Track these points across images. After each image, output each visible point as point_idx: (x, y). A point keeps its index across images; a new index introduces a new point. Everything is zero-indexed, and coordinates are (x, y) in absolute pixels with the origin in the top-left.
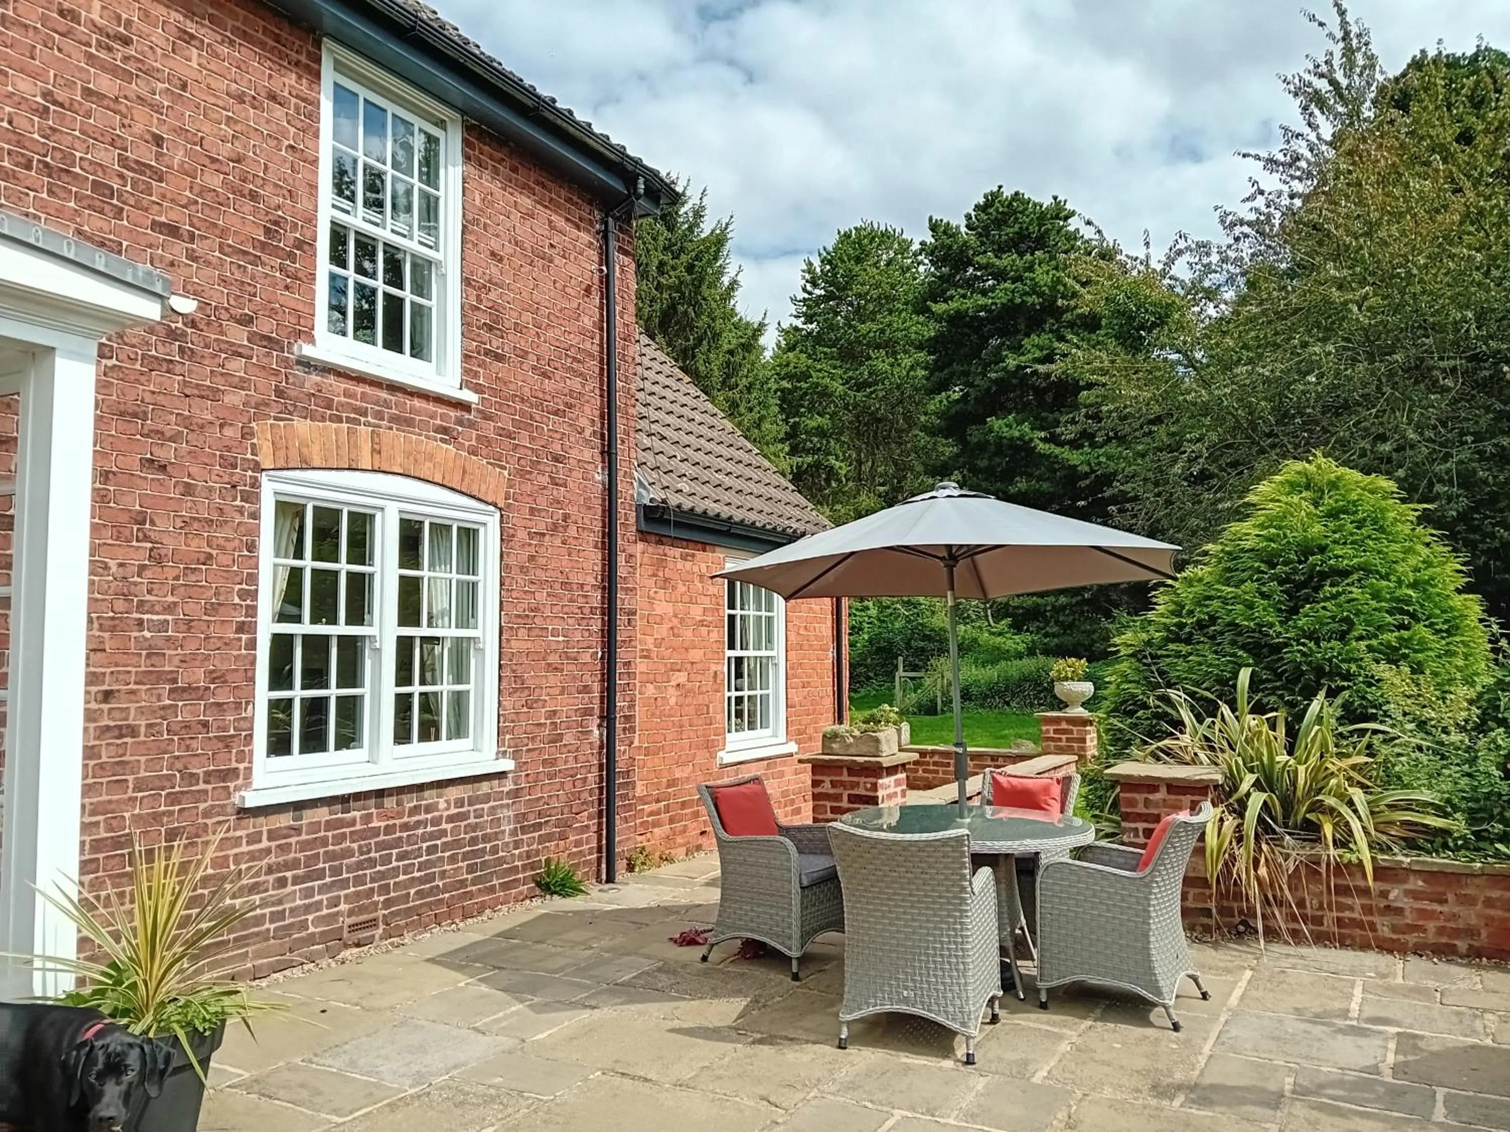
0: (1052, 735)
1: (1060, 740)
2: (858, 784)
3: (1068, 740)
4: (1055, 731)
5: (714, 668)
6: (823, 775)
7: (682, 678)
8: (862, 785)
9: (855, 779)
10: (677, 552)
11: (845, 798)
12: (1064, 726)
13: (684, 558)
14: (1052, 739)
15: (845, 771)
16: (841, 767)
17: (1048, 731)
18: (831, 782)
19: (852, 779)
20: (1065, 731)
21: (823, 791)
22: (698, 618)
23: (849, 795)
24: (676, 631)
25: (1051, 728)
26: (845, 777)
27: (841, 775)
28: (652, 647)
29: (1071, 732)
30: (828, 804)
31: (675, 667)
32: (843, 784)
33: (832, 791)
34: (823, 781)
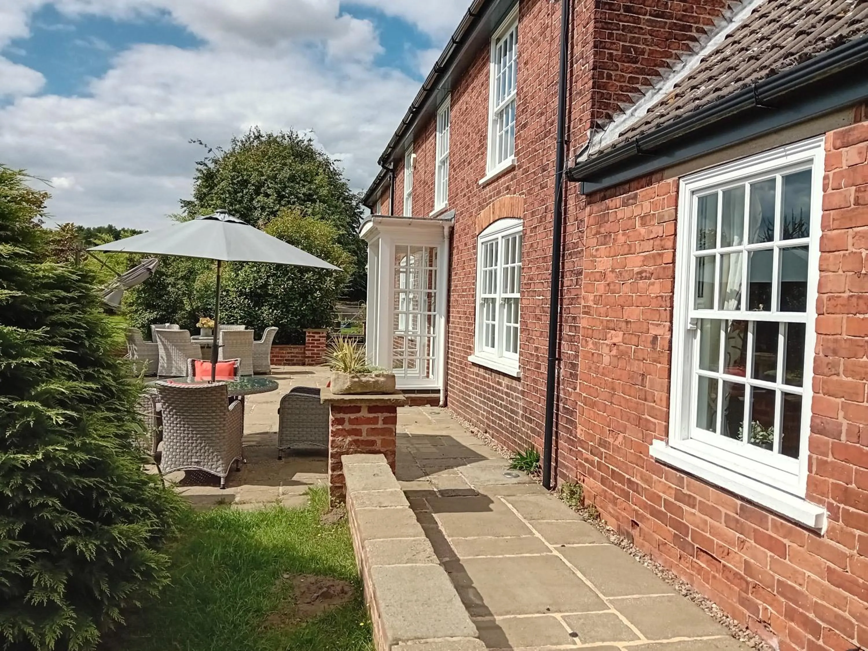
5: (653, 331)
7: (617, 337)
10: (617, 201)
13: (625, 204)
22: (636, 270)
24: (612, 287)
28: (591, 303)
31: (612, 325)
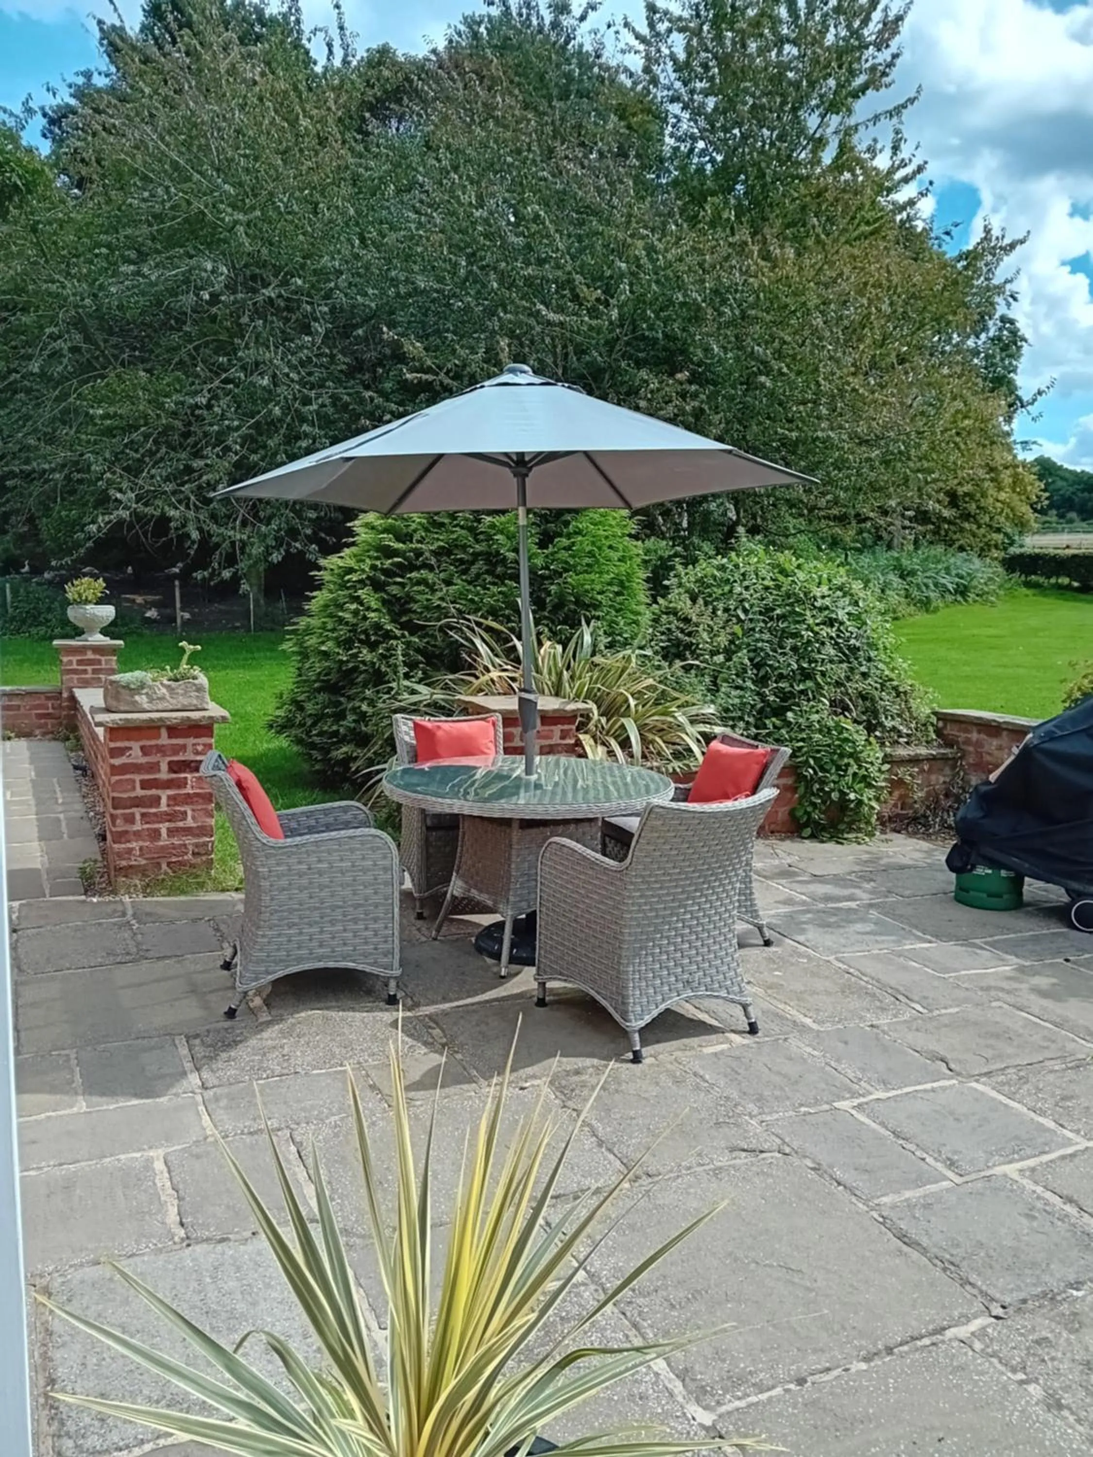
0: (75, 666)
1: (85, 672)
2: (184, 747)
3: (95, 671)
4: (80, 662)
6: (128, 740)
8: (190, 748)
9: (180, 741)
11: (164, 767)
12: (90, 655)
14: (75, 672)
15: (164, 732)
16: (159, 728)
17: (70, 663)
18: (142, 748)
19: (174, 741)
20: (90, 662)
21: (130, 761)
23: (170, 763)
25: (74, 659)
26: (164, 740)
27: (158, 736)
29: (99, 662)
30: (138, 778)
32: (161, 750)
33: (143, 760)
34: (130, 748)
